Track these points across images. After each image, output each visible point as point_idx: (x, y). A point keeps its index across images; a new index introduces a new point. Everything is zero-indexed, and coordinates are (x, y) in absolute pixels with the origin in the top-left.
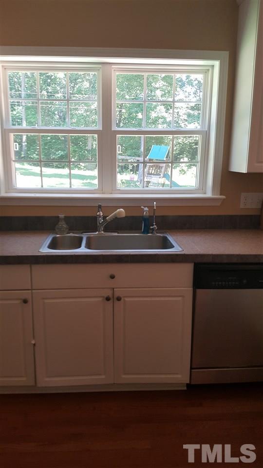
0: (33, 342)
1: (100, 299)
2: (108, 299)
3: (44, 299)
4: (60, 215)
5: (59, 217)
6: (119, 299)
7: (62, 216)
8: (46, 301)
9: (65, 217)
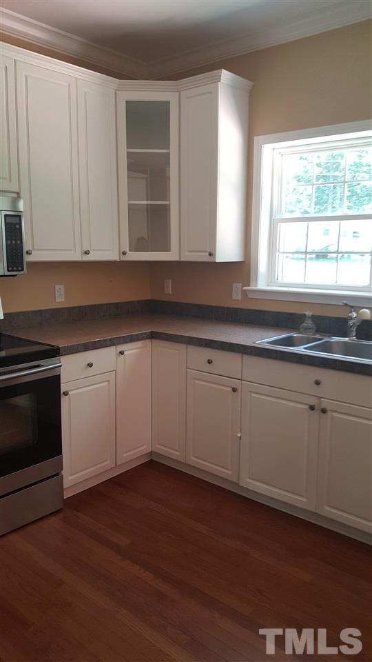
0: (239, 435)
1: (306, 407)
2: (312, 408)
3: (251, 392)
4: (307, 313)
5: (305, 315)
6: (324, 411)
7: (308, 313)
8: (253, 395)
9: (312, 315)
